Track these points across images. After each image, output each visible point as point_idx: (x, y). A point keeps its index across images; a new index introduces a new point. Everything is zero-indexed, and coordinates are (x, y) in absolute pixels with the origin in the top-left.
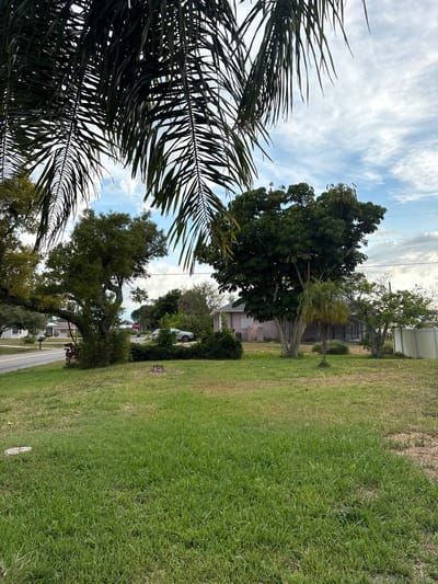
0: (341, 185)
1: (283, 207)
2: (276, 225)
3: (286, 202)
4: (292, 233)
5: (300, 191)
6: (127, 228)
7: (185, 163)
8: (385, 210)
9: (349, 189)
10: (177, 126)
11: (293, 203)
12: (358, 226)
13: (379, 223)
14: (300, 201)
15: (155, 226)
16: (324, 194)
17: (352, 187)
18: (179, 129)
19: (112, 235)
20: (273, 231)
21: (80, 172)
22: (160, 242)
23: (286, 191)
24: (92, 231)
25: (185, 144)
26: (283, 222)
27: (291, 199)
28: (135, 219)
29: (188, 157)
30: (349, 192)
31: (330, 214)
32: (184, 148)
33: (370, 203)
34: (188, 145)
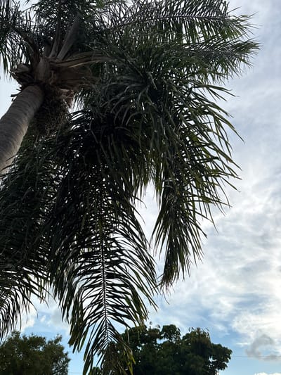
0: (198, 329)
1: (159, 342)
2: (154, 356)
3: (161, 338)
4: (165, 365)
5: (170, 330)
6: (41, 349)
7: (95, 307)
8: (230, 352)
9: (204, 333)
10: (93, 280)
11: (166, 340)
12: (213, 363)
13: (228, 362)
14: (170, 338)
15: (63, 348)
16: (187, 334)
17: (206, 331)
18: (94, 282)
19: (27, 354)
20: (151, 361)
21: (14, 308)
22: (64, 363)
23: (161, 330)
24: (13, 349)
25: (98, 292)
26: (158, 354)
27: (164, 336)
28: (49, 342)
29: (99, 302)
30: (204, 335)
31: (192, 351)
32: (96, 295)
33: (219, 345)
34: (100, 294)
